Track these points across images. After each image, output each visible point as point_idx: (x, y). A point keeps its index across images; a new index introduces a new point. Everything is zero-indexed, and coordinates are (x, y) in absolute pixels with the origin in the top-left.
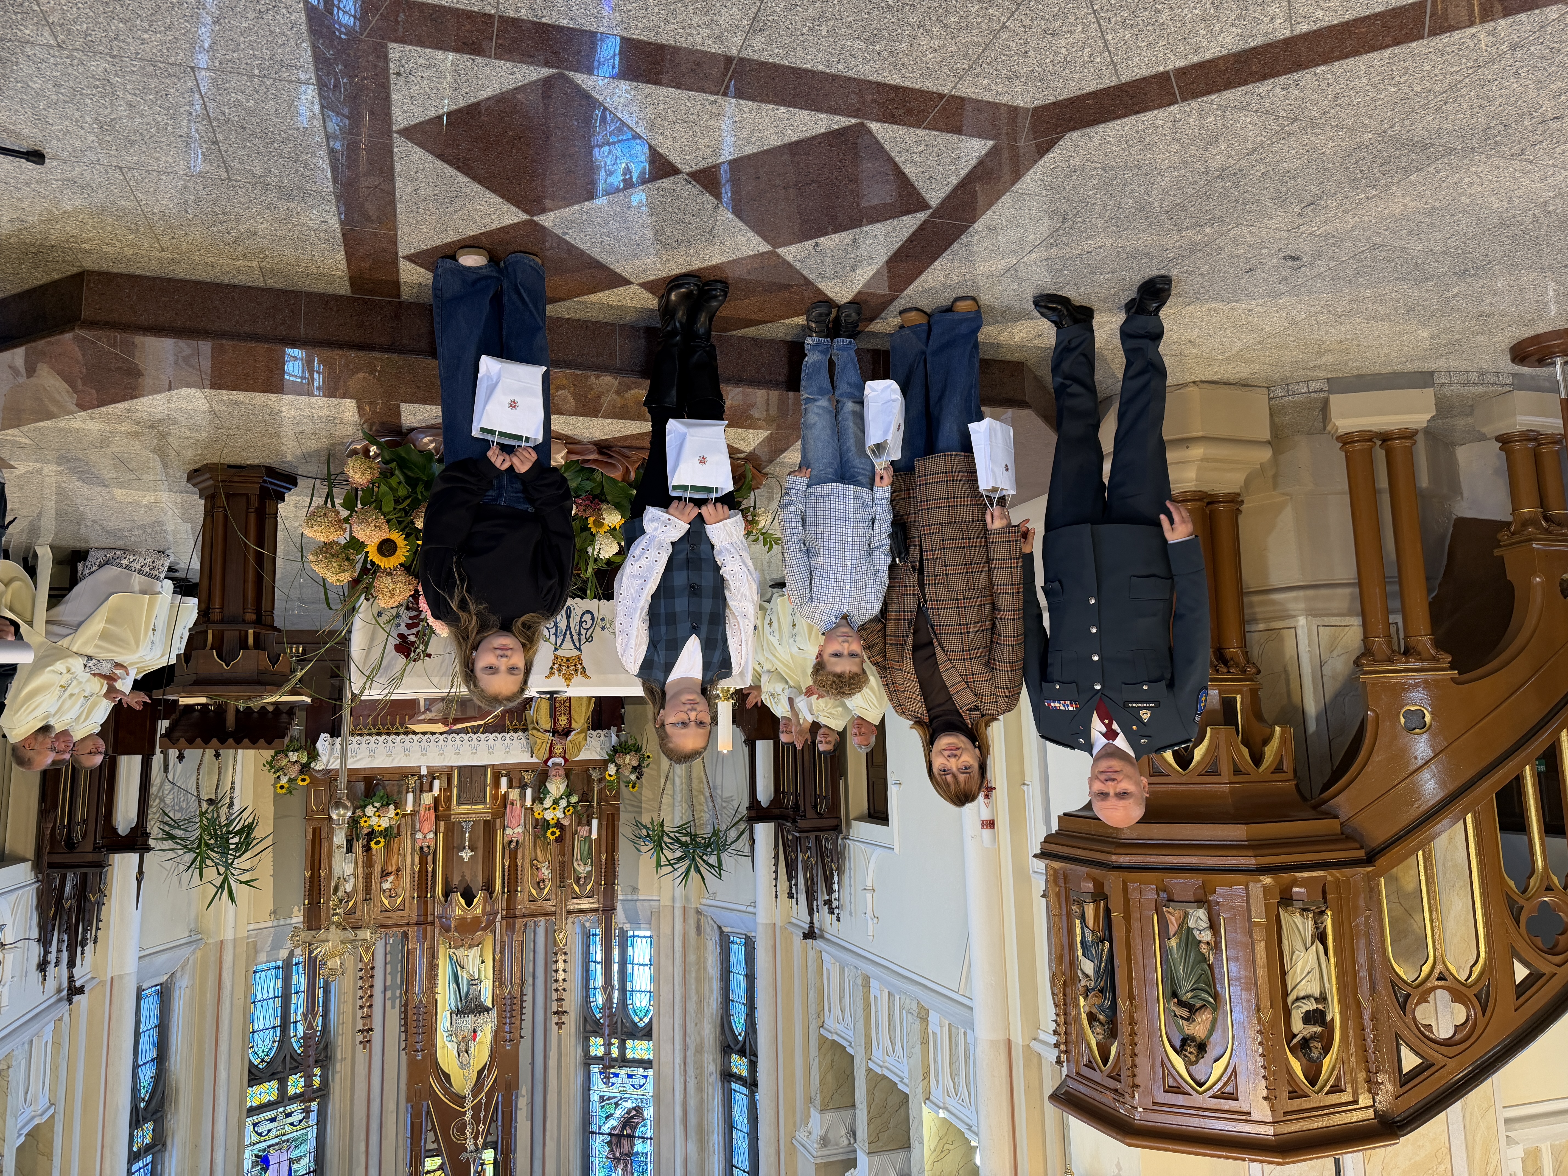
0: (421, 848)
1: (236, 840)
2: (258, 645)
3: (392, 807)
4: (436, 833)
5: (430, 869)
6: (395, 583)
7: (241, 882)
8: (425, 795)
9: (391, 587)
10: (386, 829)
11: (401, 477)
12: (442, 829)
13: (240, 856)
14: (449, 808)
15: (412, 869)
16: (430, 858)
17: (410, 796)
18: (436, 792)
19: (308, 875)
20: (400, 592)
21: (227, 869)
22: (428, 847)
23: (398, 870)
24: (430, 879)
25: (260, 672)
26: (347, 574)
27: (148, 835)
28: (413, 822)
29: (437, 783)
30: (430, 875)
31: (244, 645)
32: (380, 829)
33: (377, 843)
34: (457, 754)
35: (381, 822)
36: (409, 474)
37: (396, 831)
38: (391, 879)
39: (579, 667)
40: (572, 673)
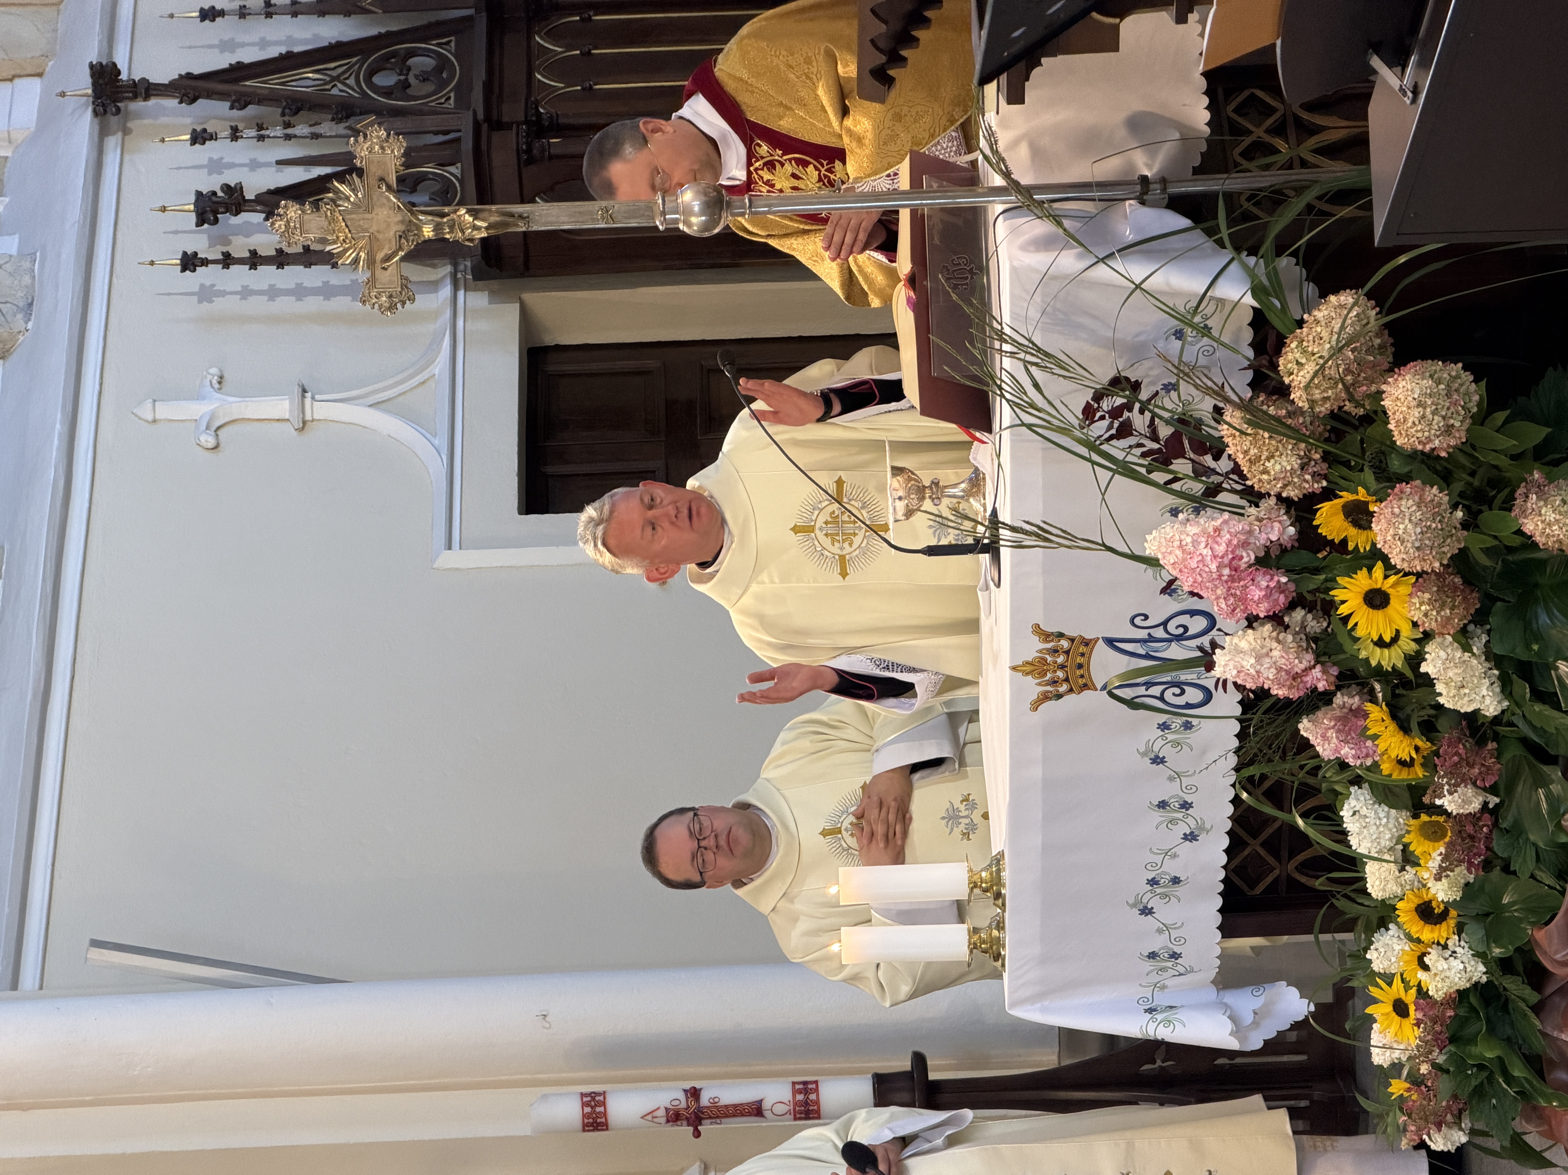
39: (1064, 688)
40: (1049, 675)
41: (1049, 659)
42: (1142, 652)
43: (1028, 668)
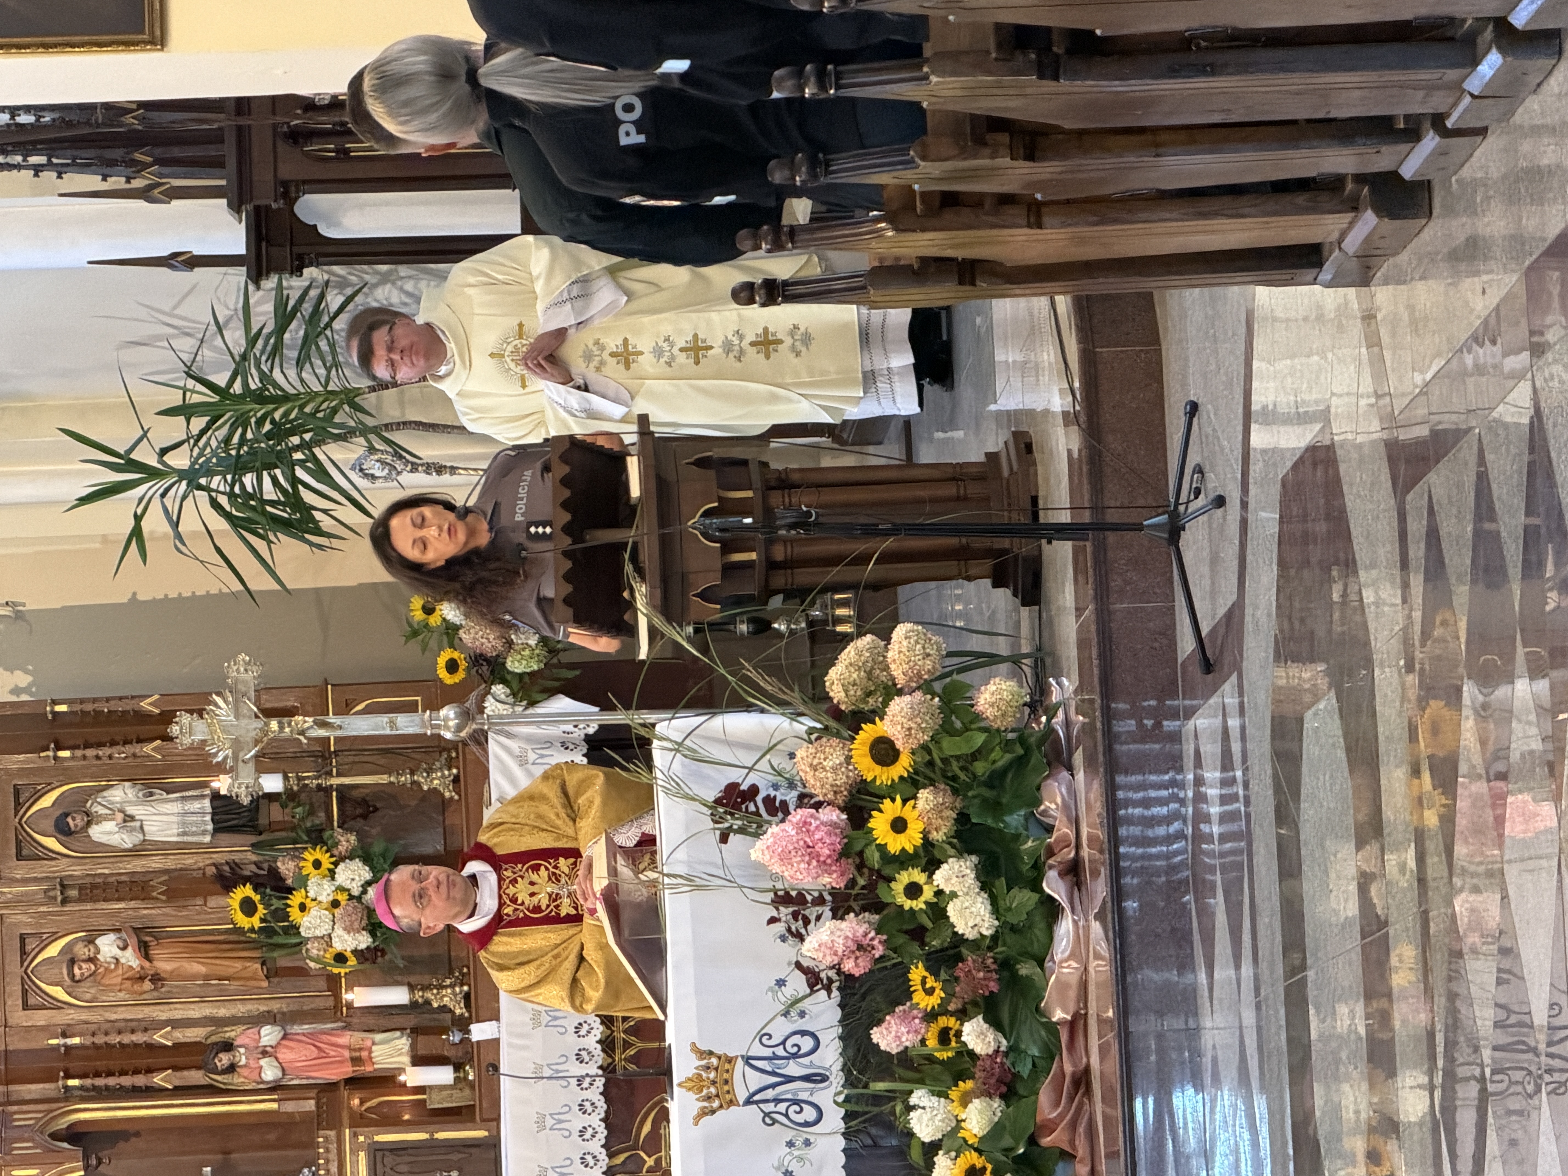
0: (228, 1046)
1: (269, 492)
2: (729, 569)
3: (364, 941)
4: (275, 1088)
5: (158, 1079)
6: (835, 769)
7: (138, 518)
8: (403, 1043)
9: (828, 764)
10: (294, 929)
11: (1000, 764)
12: (290, 1107)
13: (215, 505)
14: (359, 1121)
15: (158, 1025)
16: (196, 1077)
17: (398, 996)
18: (415, 1076)
19: (146, 705)
20: (821, 779)
21: (182, 475)
22: (232, 1068)
23: (157, 979)
24: (127, 1081)
25: (684, 577)
26: (843, 694)
27: (297, 271)
28: (315, 1016)
29: (443, 1075)
30: (140, 1080)
31: (728, 547)
32: (294, 914)
33: (248, 907)
34: (541, 1124)
35: (314, 912)
36: (1010, 776)
37: (284, 962)
38: (131, 958)
39: (716, 1104)
40: (705, 1091)
41: (704, 1075)
42: (769, 1069)
43: (691, 1084)
